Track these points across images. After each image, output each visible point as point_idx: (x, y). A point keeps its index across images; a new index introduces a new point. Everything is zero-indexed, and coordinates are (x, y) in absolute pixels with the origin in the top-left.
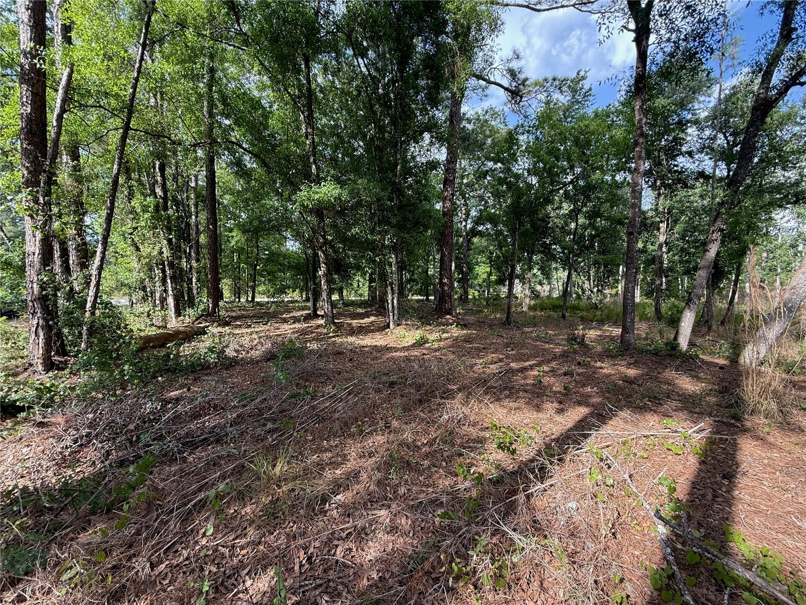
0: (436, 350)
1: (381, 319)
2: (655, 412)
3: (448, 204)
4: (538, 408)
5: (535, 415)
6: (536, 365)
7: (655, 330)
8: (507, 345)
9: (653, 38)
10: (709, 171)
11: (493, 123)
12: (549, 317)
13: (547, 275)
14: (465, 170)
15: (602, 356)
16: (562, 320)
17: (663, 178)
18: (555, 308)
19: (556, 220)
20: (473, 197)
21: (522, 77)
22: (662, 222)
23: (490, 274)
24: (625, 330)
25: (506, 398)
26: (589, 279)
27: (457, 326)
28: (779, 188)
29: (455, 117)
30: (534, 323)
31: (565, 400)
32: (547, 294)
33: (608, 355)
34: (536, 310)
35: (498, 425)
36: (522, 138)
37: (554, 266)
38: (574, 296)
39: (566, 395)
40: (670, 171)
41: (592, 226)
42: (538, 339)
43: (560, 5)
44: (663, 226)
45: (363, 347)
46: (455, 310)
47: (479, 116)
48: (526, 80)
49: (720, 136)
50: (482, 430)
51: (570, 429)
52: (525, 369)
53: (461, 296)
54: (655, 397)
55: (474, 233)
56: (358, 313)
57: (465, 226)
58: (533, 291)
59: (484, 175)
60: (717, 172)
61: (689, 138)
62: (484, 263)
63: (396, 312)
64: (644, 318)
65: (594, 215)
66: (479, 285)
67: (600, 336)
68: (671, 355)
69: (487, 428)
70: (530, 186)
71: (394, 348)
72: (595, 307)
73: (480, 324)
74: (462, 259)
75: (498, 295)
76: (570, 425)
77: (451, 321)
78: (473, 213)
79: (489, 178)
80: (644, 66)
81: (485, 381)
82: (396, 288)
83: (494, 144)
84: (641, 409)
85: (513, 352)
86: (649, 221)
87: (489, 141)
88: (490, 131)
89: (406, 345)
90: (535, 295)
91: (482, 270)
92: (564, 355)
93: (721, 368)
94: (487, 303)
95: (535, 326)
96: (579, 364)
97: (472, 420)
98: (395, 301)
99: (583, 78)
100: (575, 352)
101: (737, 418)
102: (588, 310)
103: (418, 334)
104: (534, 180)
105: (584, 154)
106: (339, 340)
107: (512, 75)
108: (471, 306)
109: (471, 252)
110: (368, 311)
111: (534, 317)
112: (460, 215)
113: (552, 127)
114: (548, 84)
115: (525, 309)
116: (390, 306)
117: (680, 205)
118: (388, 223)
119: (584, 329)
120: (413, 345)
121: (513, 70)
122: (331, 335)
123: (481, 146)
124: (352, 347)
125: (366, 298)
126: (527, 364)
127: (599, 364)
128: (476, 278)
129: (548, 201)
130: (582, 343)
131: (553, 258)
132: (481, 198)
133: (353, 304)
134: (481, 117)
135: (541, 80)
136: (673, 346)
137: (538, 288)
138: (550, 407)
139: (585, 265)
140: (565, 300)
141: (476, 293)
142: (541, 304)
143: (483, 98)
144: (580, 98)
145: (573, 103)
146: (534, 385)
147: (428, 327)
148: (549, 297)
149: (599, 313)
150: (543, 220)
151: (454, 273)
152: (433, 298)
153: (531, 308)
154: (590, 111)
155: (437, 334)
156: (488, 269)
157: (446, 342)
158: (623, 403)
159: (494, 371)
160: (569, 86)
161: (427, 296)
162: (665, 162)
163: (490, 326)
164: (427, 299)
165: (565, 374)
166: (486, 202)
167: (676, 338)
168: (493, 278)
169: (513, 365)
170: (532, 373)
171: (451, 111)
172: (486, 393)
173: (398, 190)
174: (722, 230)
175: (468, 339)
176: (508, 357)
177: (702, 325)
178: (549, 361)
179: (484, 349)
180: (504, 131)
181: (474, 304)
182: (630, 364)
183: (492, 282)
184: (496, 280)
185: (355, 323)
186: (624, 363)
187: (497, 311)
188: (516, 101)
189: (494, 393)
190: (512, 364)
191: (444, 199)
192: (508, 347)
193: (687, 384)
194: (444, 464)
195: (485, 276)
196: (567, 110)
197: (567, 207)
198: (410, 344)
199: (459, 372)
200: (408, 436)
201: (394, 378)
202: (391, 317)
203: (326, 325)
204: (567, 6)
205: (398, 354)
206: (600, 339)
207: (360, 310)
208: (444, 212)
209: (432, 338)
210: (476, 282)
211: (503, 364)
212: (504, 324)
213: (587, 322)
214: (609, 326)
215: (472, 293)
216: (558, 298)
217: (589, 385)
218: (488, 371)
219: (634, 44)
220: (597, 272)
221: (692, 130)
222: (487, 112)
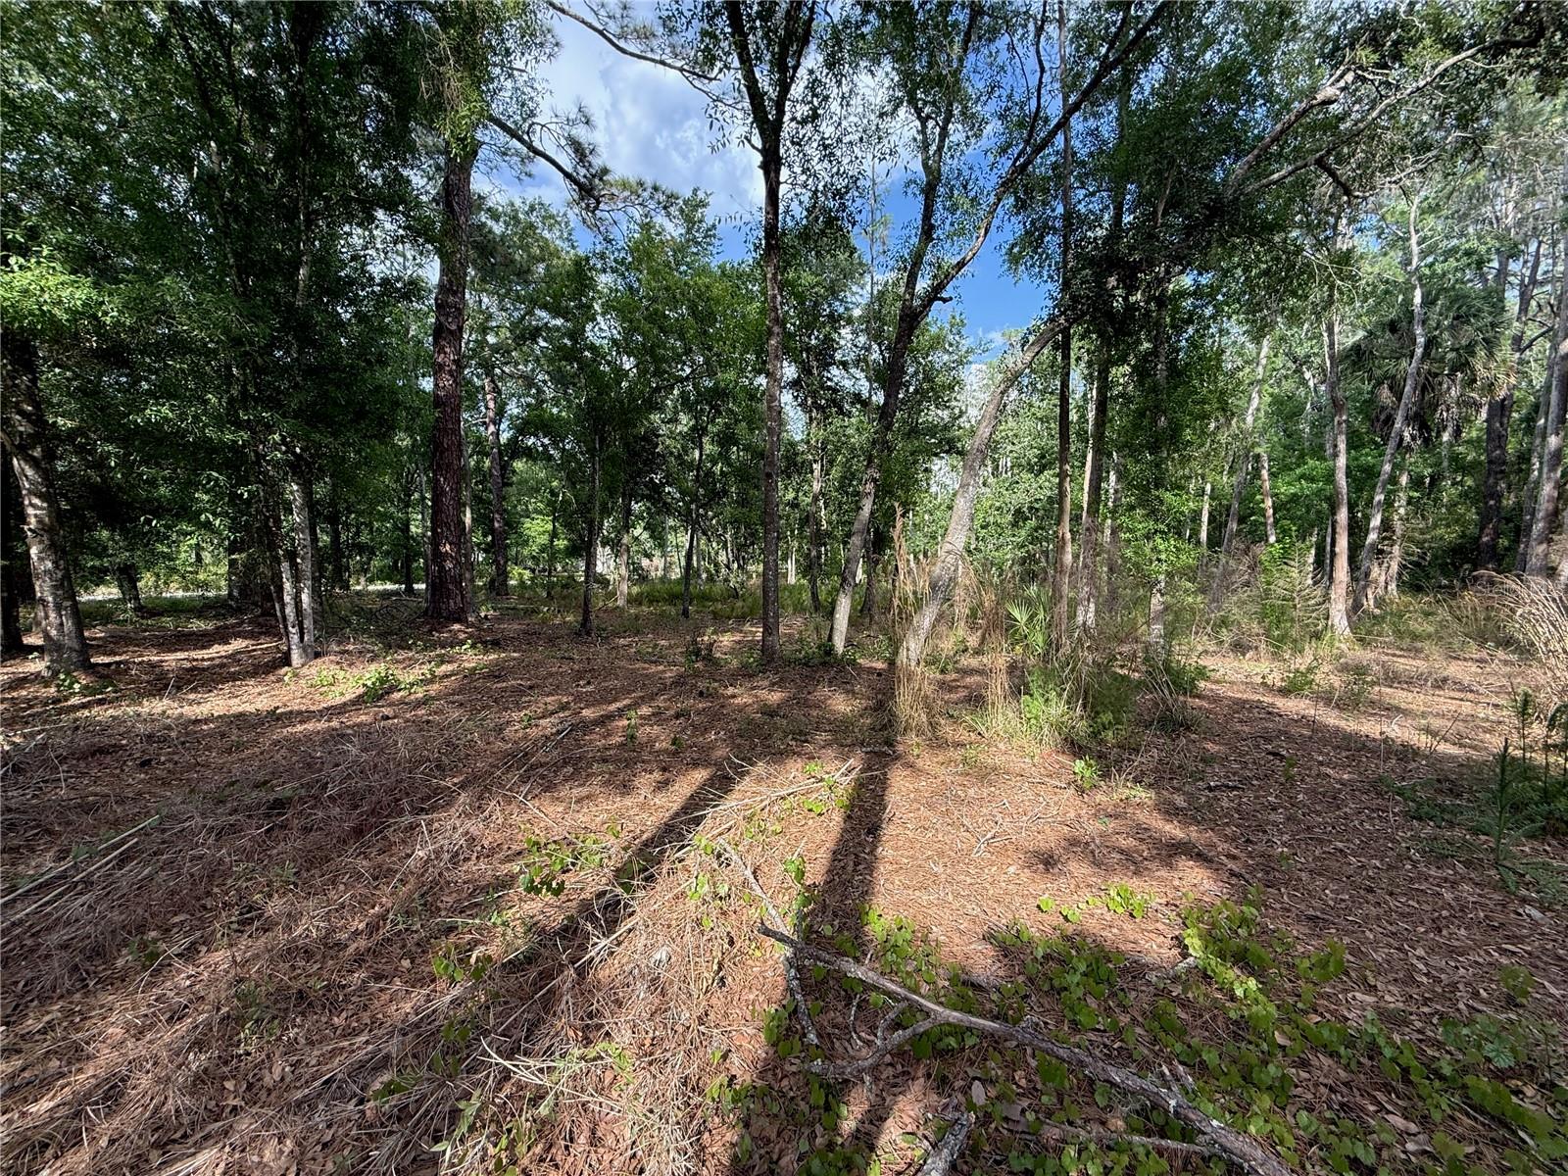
0: (419, 704)
1: (266, 643)
2: (799, 754)
3: (447, 382)
4: (626, 788)
5: (619, 803)
6: (629, 707)
7: (812, 626)
8: (579, 675)
9: (784, 174)
10: (865, 394)
11: (546, 234)
12: (663, 614)
13: (660, 541)
14: (490, 317)
15: (734, 678)
16: (681, 618)
17: (814, 394)
18: (673, 598)
19: (668, 442)
20: (511, 376)
21: (597, 162)
22: (815, 461)
23: (554, 535)
24: (767, 631)
25: (566, 781)
26: (725, 547)
27: (473, 646)
28: (932, 430)
29: (455, 194)
30: (634, 628)
31: (671, 763)
32: (660, 573)
33: (745, 674)
34: (640, 604)
35: (543, 841)
36: (604, 281)
37: (671, 522)
38: (704, 576)
39: (675, 754)
40: (822, 387)
41: (724, 457)
42: (640, 656)
43: (658, 58)
44: (817, 467)
45: (197, 722)
46: (476, 611)
47: (516, 211)
48: (605, 171)
49: (875, 347)
50: (508, 859)
51: (677, 814)
52: (610, 717)
53: (492, 581)
54: (801, 733)
55: (515, 449)
56: (193, 634)
57: (497, 434)
58: (636, 570)
59: (535, 334)
60: (874, 398)
61: (842, 342)
62: (540, 513)
63: (308, 623)
64: (799, 609)
65: (726, 440)
66: (534, 557)
67: (739, 642)
68: (824, 664)
69: (520, 853)
70: (620, 373)
71: (300, 713)
72: (734, 594)
73: (529, 638)
74: (490, 503)
75: (571, 577)
76: (676, 807)
77: (462, 636)
78: (513, 409)
79: (543, 344)
80: (776, 214)
81: (526, 754)
82: (306, 566)
83: (550, 278)
84: (779, 756)
85: (590, 688)
86: (799, 459)
87: (541, 268)
88: (542, 249)
89: (339, 700)
90: (639, 575)
91: (537, 528)
92: (679, 682)
93: (879, 675)
94: (549, 594)
95: (637, 633)
96: (701, 694)
97: (486, 843)
98: (305, 597)
99: (703, 204)
100: (697, 674)
101: (890, 743)
102: (724, 600)
103: (370, 673)
104: (628, 363)
105: (705, 332)
106: (103, 714)
107: (576, 151)
108: (513, 600)
109: (513, 490)
110: (226, 627)
111: (637, 618)
112: (483, 409)
113: (654, 273)
114: (646, 195)
115: (620, 603)
116: (290, 611)
117: (835, 439)
118: (274, 403)
119: (715, 632)
120: (359, 702)
121: (579, 144)
122: (74, 701)
123: (523, 274)
124: (149, 728)
125: (224, 592)
126: (613, 707)
127: (731, 691)
128: (526, 543)
129: (654, 406)
130: (709, 659)
131: (667, 509)
132: (529, 381)
133: (175, 608)
134: (521, 216)
135: (633, 181)
136: (828, 650)
137: (645, 562)
138: (645, 782)
139: (718, 522)
140: (687, 584)
141: (527, 574)
142: (651, 593)
143: (523, 177)
144: (699, 236)
145: (688, 241)
146: (622, 745)
147: (402, 655)
148: (663, 579)
149: (740, 604)
150: (645, 438)
151: (472, 531)
152: (423, 586)
153: (632, 600)
154: (714, 264)
155: (426, 668)
156: (550, 527)
157: (446, 682)
158: (759, 749)
159: (548, 732)
160: (682, 211)
161: (409, 582)
162: (815, 371)
163: (552, 641)
164: (410, 590)
165: (677, 716)
166: (540, 391)
167: (830, 638)
168: (561, 543)
169: (588, 713)
170: (620, 724)
171: (446, 179)
172: (524, 780)
173: (300, 327)
174: (874, 480)
175: (496, 673)
176: (578, 698)
177: (862, 615)
178: (652, 697)
179: (531, 688)
180: (568, 255)
181: (521, 597)
182: (773, 684)
183: (559, 551)
184: (567, 548)
185: (173, 660)
186: (766, 683)
187: (568, 609)
188: (588, 205)
189: (543, 777)
190: (585, 712)
191: (437, 370)
192: (581, 678)
193: (841, 704)
194: (406, 963)
195: (544, 539)
196: (680, 249)
197: (685, 422)
198: (348, 697)
199: (471, 743)
200: (310, 927)
201: (283, 790)
202: (295, 639)
203: (56, 674)
204: (670, 66)
205: (310, 726)
206: (736, 650)
207: (197, 625)
208: (437, 396)
209: (411, 679)
210: (525, 553)
211: (567, 713)
212: (578, 634)
213: (720, 620)
214: (751, 626)
215: (517, 575)
216: (678, 581)
217: (712, 728)
218: (533, 732)
219: (761, 172)
220: (735, 536)
221: (846, 332)
222: (532, 209)
